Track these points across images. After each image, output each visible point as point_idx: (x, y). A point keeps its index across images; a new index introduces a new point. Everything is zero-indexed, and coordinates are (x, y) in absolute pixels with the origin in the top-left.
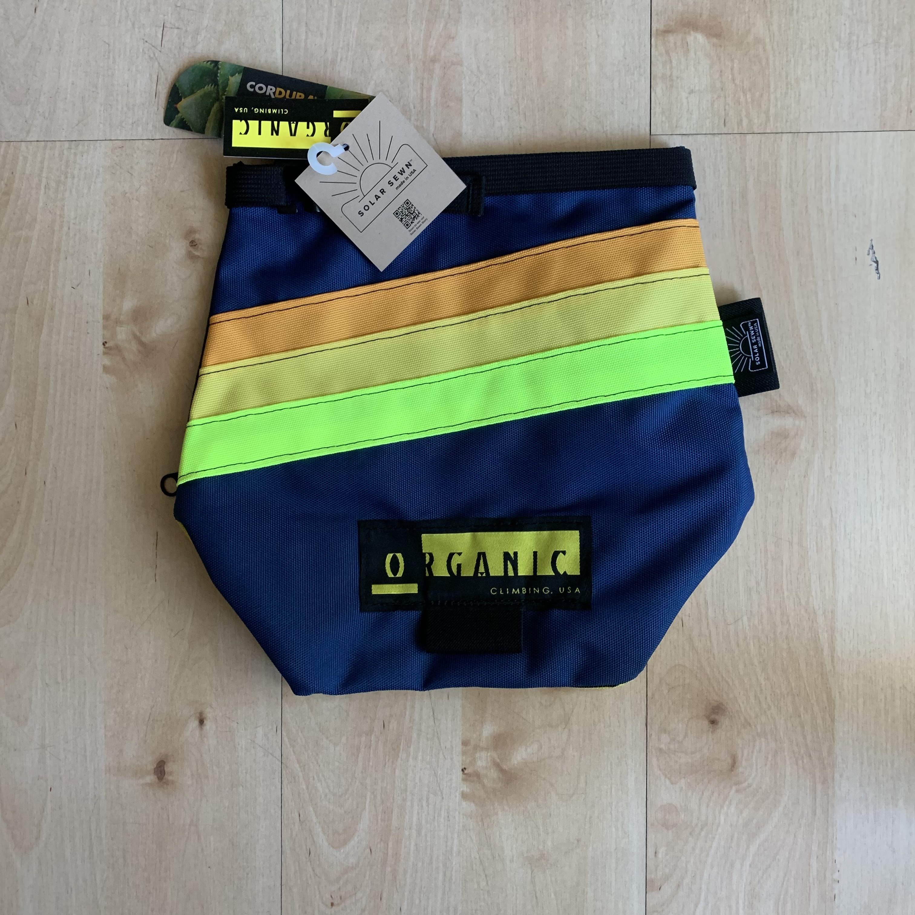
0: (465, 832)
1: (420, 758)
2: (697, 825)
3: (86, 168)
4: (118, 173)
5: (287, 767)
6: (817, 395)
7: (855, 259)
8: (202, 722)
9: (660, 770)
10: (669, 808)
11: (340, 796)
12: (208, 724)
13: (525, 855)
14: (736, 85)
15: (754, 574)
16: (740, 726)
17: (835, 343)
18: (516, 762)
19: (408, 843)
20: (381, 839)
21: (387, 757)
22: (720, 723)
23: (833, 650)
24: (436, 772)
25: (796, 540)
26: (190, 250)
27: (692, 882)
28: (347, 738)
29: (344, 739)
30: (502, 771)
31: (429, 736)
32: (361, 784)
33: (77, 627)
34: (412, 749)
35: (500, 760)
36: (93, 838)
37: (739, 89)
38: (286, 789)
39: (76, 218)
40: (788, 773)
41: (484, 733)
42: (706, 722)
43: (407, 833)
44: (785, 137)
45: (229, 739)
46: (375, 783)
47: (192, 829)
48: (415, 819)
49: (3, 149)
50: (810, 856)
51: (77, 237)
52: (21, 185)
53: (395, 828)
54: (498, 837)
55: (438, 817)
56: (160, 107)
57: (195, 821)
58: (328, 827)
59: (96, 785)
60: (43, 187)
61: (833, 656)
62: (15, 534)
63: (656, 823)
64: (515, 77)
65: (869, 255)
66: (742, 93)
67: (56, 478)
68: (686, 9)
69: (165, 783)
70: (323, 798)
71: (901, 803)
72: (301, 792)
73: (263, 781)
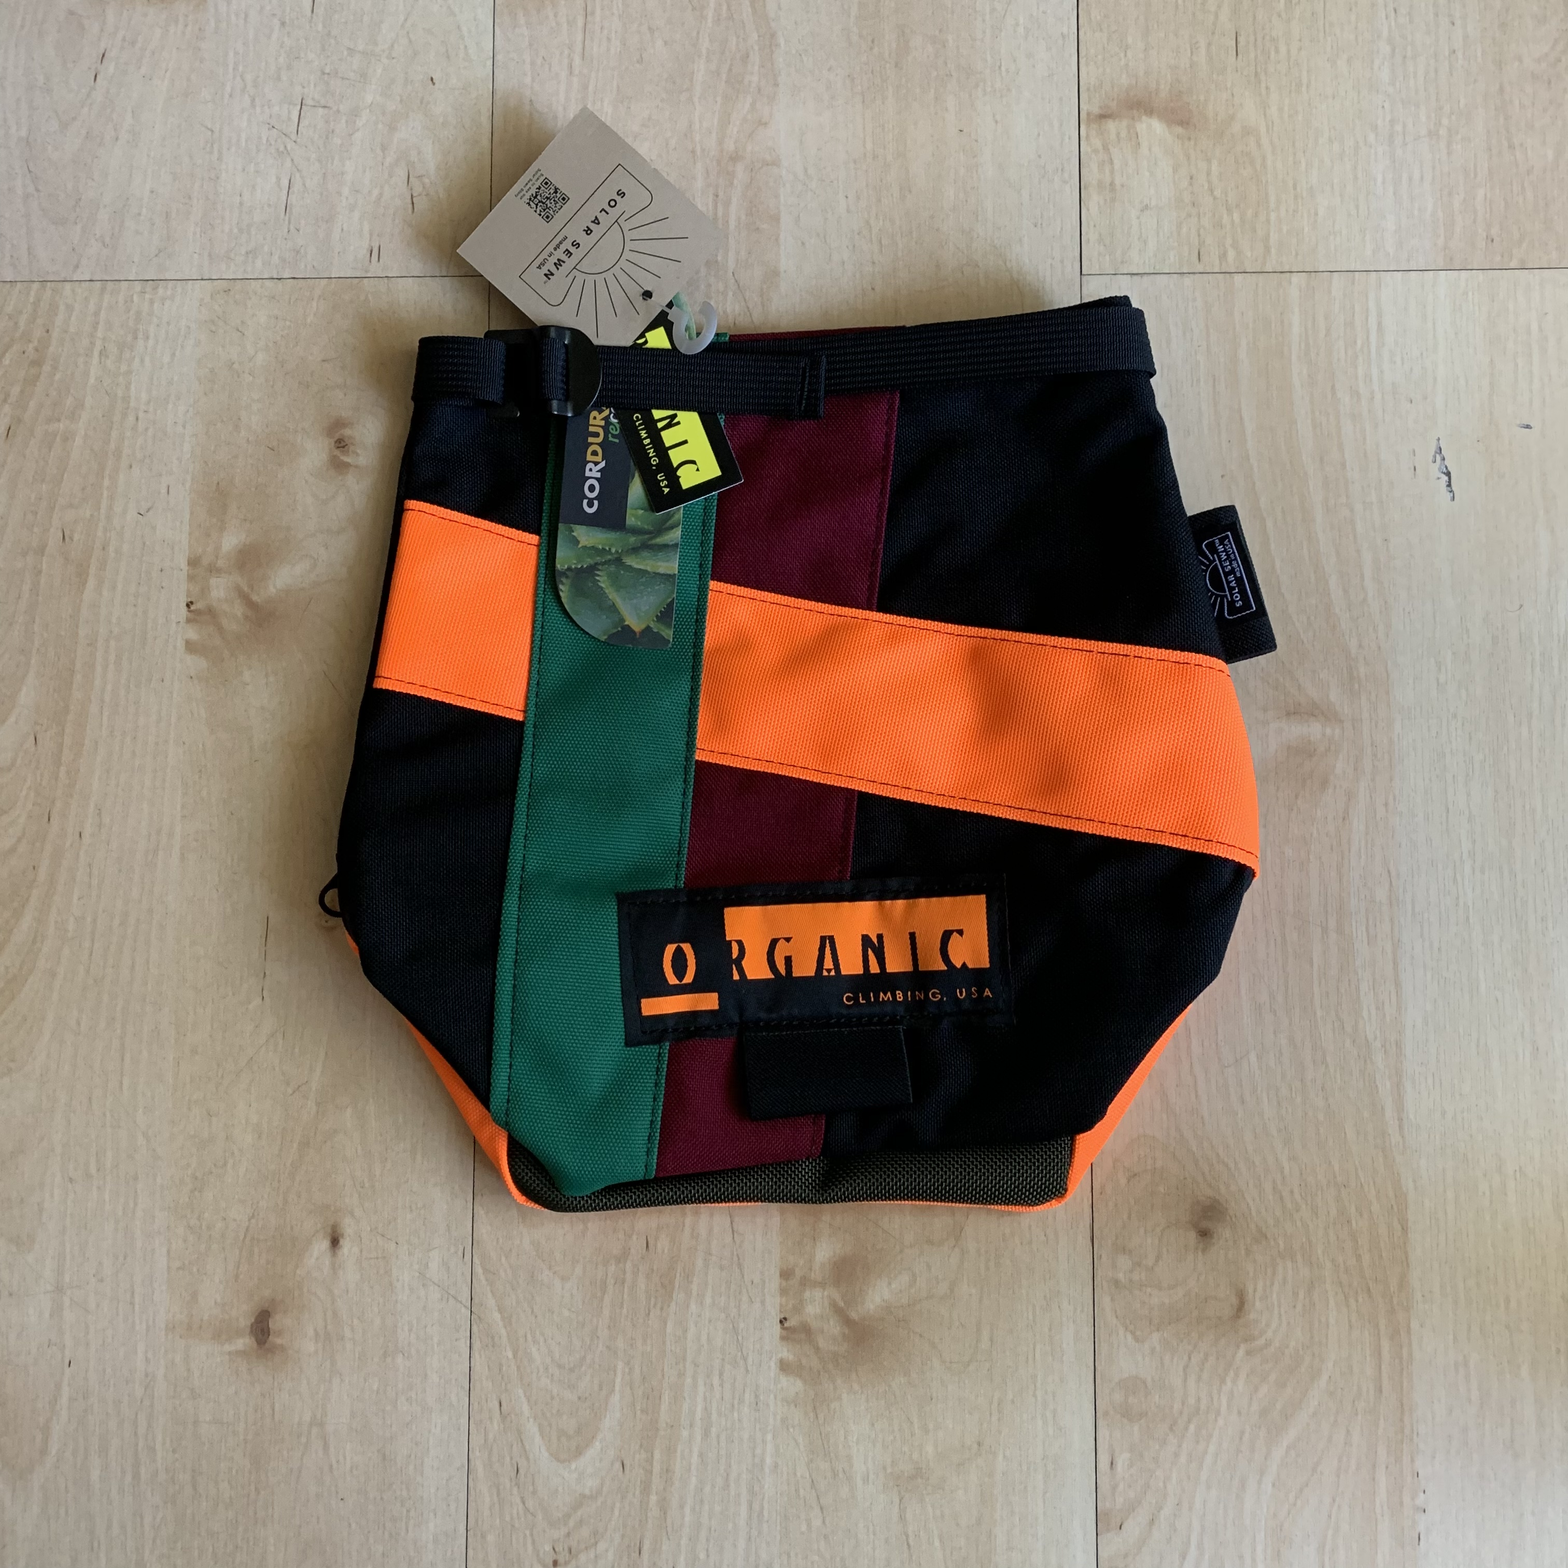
0: (785, 1430)
1: (708, 1300)
2: (1181, 1413)
4: (221, 332)
5: (480, 1319)
6: (1360, 687)
7: (1413, 469)
8: (335, 1242)
9: (1117, 1317)
10: (1134, 1385)
11: (572, 1370)
12: (346, 1246)
13: (889, 1470)
14: (1215, 198)
15: (1266, 978)
16: (1249, 1240)
17: (1386, 603)
18: (872, 1307)
19: (687, 1451)
20: (641, 1446)
21: (653, 1300)
22: (1215, 1235)
23: (1400, 1108)
24: (736, 1325)
25: (1332, 924)
26: (335, 453)
27: (1175, 1514)
28: (584, 1268)
29: (579, 1270)
30: (847, 1321)
31: (724, 1262)
32: (608, 1347)
33: (126, 1082)
34: (694, 1287)
35: (845, 1304)
36: (140, 1448)
37: (1220, 205)
38: (477, 1356)
39: (149, 402)
40: (1332, 1321)
41: (818, 1256)
42: (1192, 1235)
43: (685, 1433)
44: (1295, 278)
45: (382, 1271)
46: (632, 1345)
47: (315, 1430)
48: (699, 1409)
49: (33, 293)
50: (1374, 1466)
51: (150, 432)
52: (60, 349)
53: (665, 1425)
54: (842, 1439)
55: (739, 1404)
56: (292, 227)
57: (319, 1416)
58: (550, 1425)
59: (150, 1355)
60: (96, 353)
61: (1400, 1120)
62: (27, 921)
63: (1111, 1412)
64: (864, 184)
65: (1435, 462)
66: (1225, 211)
67: (100, 825)
68: (1134, 82)
69: (269, 1349)
70: (541, 1372)
71: (1525, 1371)
72: (504, 1362)
73: (439, 1344)
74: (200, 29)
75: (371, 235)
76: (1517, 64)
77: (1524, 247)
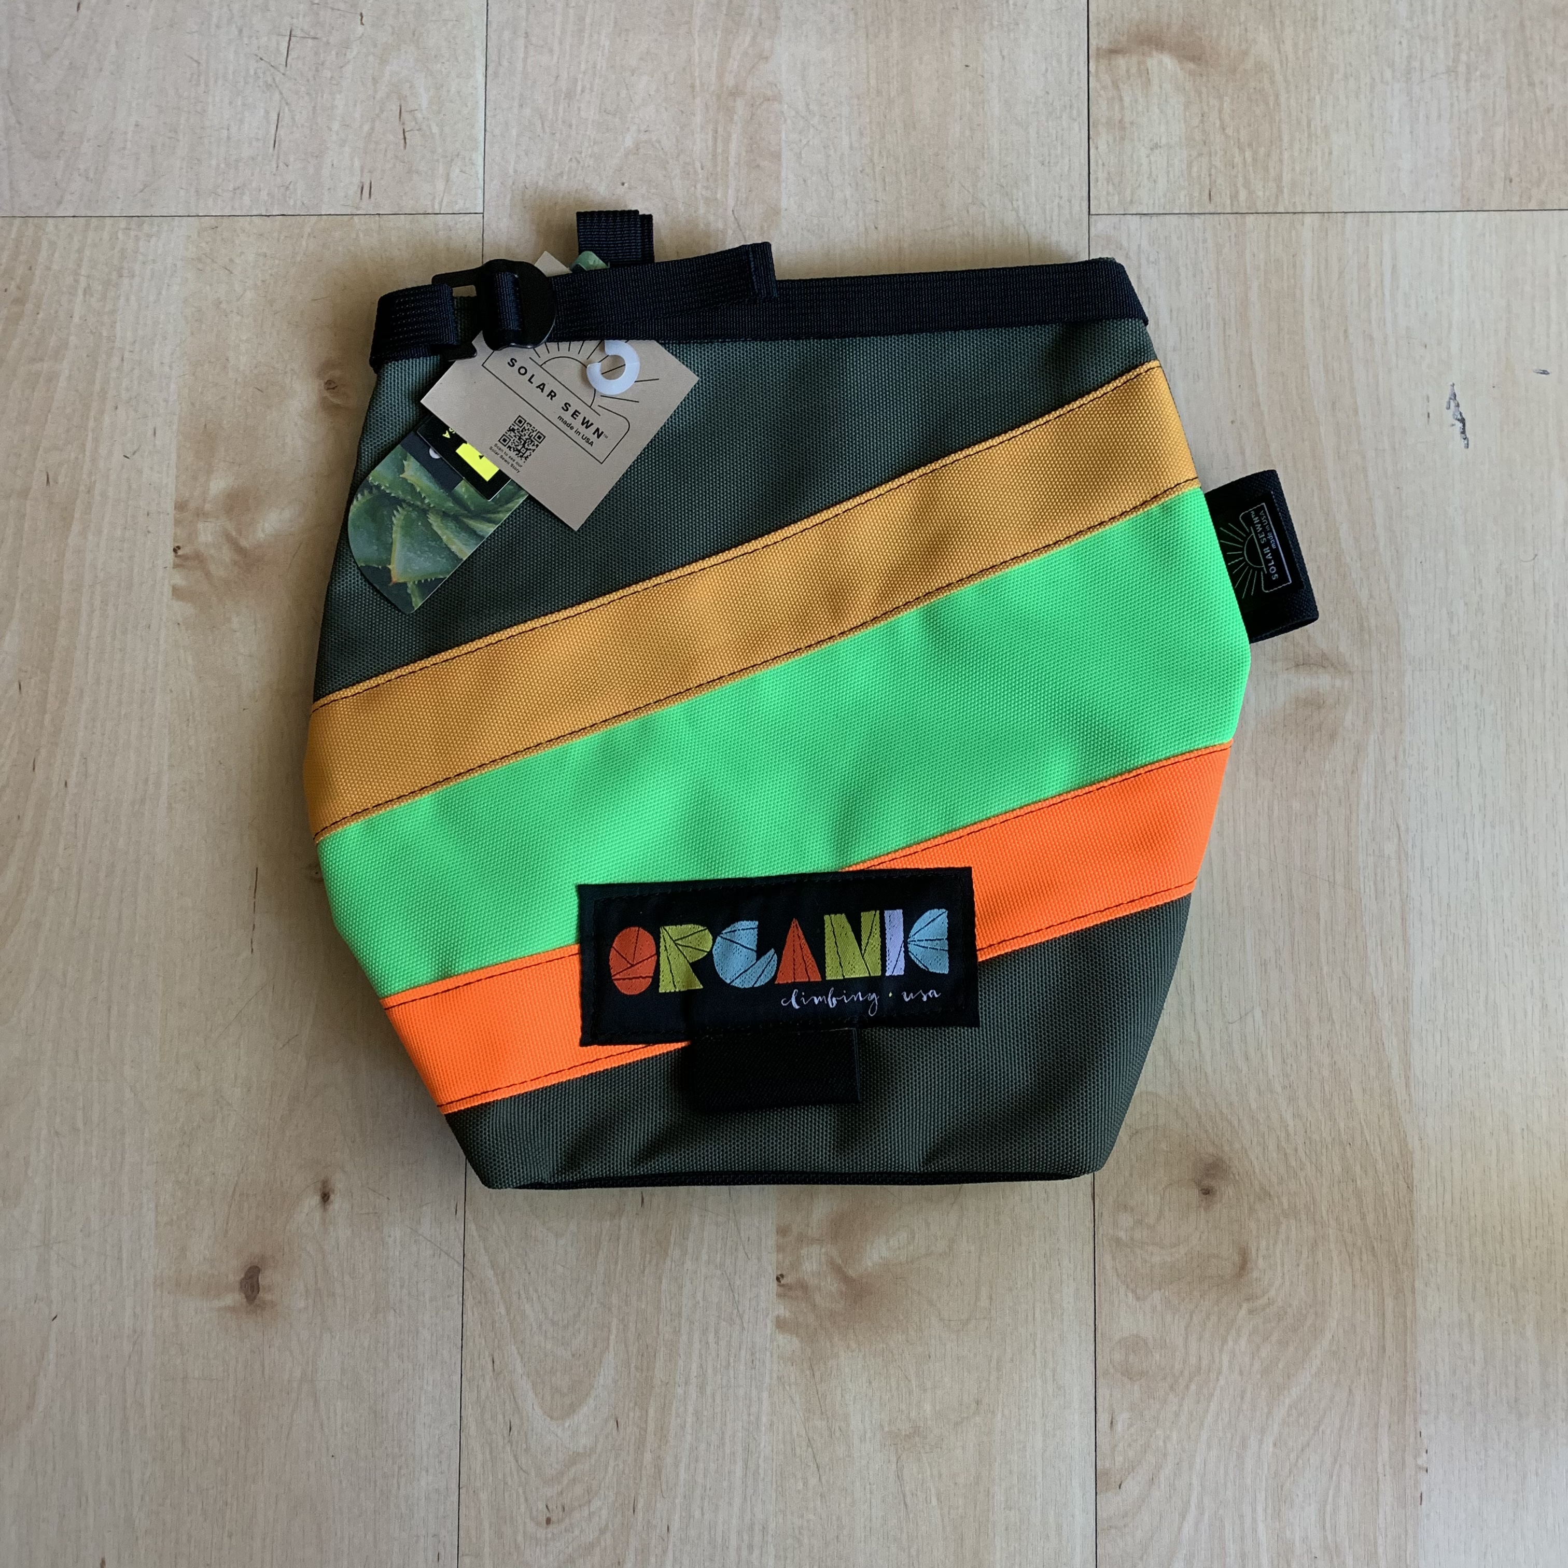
0: (781, 1389)
1: (705, 1257)
2: (1182, 1372)
3: (154, 261)
4: (208, 269)
5: (473, 1275)
6: (1370, 638)
7: (1427, 415)
8: (325, 1197)
9: (1118, 1275)
10: (1135, 1344)
11: (566, 1327)
12: (337, 1202)
13: (886, 1429)
14: (1227, 136)
16: (1252, 1199)
17: (1397, 552)
18: (870, 1265)
19: (682, 1409)
20: (636, 1404)
21: (648, 1256)
22: (1218, 1194)
23: (1407, 1066)
24: (732, 1283)
25: (1340, 878)
26: (325, 395)
27: (1175, 1474)
28: (579, 1224)
29: (573, 1226)
30: (846, 1279)
31: (720, 1219)
32: (602, 1304)
33: (113, 1034)
34: (690, 1242)
35: (843, 1261)
36: (128, 1405)
37: (1232, 143)
38: (470, 1313)
39: (135, 342)
40: (1336, 1280)
41: (815, 1214)
42: (1195, 1193)
43: (680, 1391)
44: (1308, 219)
45: (373, 1227)
46: (626, 1302)
47: (305, 1387)
48: (694, 1366)
49: (14, 230)
50: (1376, 1426)
51: (136, 373)
52: (43, 287)
53: (660, 1383)
54: (839, 1398)
55: (734, 1361)
56: (281, 164)
57: (309, 1374)
58: (544, 1383)
59: (138, 1311)
60: (80, 292)
61: (1407, 1078)
62: (11, 871)
63: (1112, 1371)
64: (868, 120)
65: (1448, 408)
66: (1237, 150)
67: (86, 775)
68: (1145, 16)
69: (258, 1306)
70: (535, 1329)
71: (1530, 1331)
72: (496, 1318)
73: (431, 1300)
75: (362, 171)
77: (1543, 187)
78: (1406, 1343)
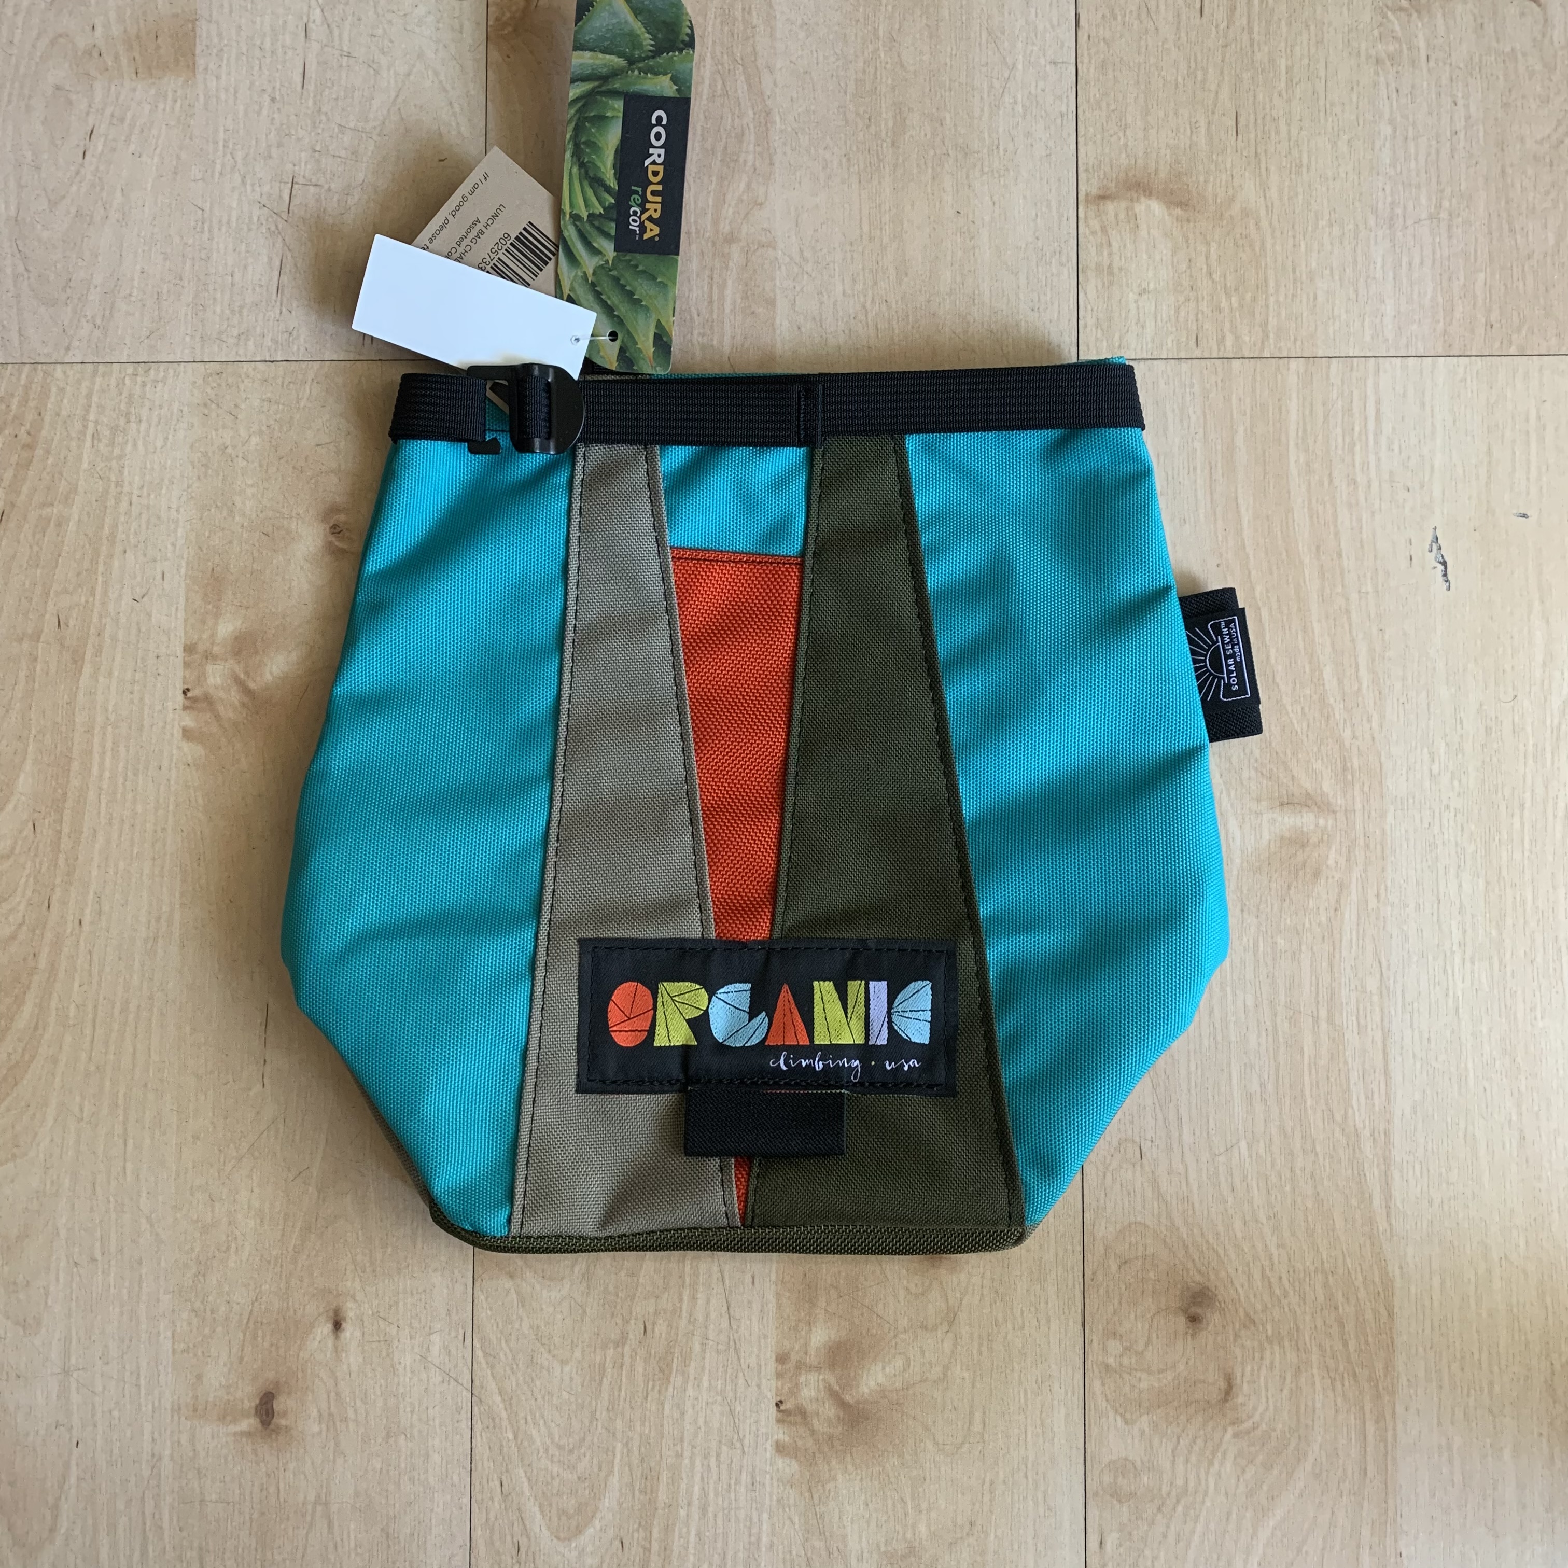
0: (781, 1510)
1: (705, 1384)
2: (1169, 1494)
4: (214, 415)
5: (481, 1401)
6: (1353, 777)
7: (1409, 558)
8: (337, 1326)
9: (1107, 1401)
10: (1122, 1467)
11: (571, 1451)
12: (349, 1330)
13: (883, 1549)
14: (1213, 281)
15: (1257, 1067)
16: (1237, 1326)
17: (1380, 693)
18: (866, 1390)
19: (684, 1530)
20: (640, 1524)
21: (651, 1383)
22: (1205, 1321)
23: (1388, 1197)
24: (732, 1408)
26: (330, 540)
28: (583, 1351)
29: (578, 1354)
30: (843, 1404)
31: (720, 1347)
32: (607, 1429)
33: (129, 1166)
34: (692, 1371)
35: (840, 1387)
36: (147, 1529)
37: (1219, 288)
38: (479, 1439)
39: (143, 487)
40: (1318, 1405)
41: (813, 1340)
42: (1182, 1320)
43: (683, 1513)
44: (1293, 364)
45: (384, 1354)
46: (630, 1427)
47: (319, 1508)
48: (697, 1489)
49: (24, 376)
50: (1358, 1547)
51: (144, 517)
52: (52, 433)
53: (663, 1505)
54: (837, 1518)
55: (736, 1484)
56: (284, 310)
57: (323, 1497)
58: (551, 1505)
59: (156, 1435)
60: (89, 437)
61: (1388, 1207)
62: (28, 1009)
63: (1101, 1493)
64: (860, 267)
65: (1431, 551)
66: (1224, 297)
67: (100, 913)
68: (1133, 162)
69: (273, 1430)
70: (541, 1453)
71: (1507, 1454)
72: (504, 1443)
73: (441, 1425)
74: (189, 105)
76: (1518, 146)
77: (1524, 333)
78: (1386, 1466)
